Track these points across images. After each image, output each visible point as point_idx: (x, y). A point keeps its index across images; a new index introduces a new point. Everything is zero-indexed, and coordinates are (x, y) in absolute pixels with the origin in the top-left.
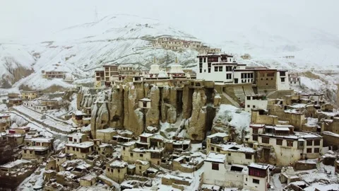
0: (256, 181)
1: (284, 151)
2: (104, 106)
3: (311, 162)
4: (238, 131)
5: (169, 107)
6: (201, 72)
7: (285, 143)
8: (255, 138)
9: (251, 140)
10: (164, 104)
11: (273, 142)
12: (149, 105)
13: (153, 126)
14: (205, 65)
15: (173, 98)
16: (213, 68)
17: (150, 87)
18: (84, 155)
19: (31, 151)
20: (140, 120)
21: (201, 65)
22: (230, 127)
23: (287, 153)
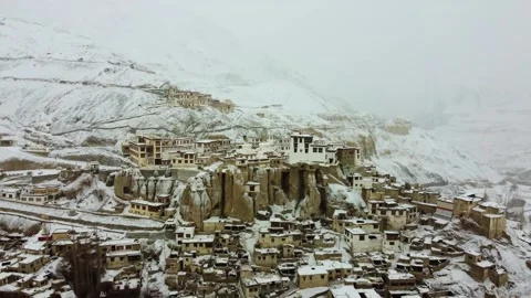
0: (391, 244)
1: (396, 219)
2: (205, 193)
3: (413, 224)
4: (356, 207)
5: (276, 190)
6: (296, 151)
7: (397, 213)
8: (374, 212)
9: (370, 214)
10: (271, 187)
11: (389, 214)
12: (257, 189)
13: (263, 209)
14: (301, 146)
15: (278, 179)
16: (311, 149)
17: (255, 170)
18: (211, 250)
19: (122, 258)
20: (251, 206)
21: (296, 145)
22: (348, 204)
23: (399, 220)
